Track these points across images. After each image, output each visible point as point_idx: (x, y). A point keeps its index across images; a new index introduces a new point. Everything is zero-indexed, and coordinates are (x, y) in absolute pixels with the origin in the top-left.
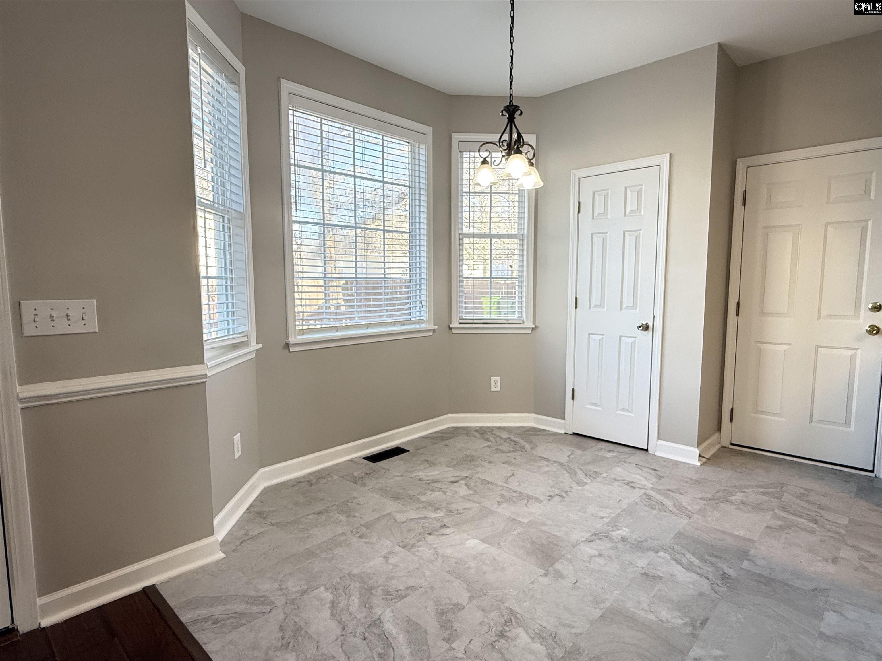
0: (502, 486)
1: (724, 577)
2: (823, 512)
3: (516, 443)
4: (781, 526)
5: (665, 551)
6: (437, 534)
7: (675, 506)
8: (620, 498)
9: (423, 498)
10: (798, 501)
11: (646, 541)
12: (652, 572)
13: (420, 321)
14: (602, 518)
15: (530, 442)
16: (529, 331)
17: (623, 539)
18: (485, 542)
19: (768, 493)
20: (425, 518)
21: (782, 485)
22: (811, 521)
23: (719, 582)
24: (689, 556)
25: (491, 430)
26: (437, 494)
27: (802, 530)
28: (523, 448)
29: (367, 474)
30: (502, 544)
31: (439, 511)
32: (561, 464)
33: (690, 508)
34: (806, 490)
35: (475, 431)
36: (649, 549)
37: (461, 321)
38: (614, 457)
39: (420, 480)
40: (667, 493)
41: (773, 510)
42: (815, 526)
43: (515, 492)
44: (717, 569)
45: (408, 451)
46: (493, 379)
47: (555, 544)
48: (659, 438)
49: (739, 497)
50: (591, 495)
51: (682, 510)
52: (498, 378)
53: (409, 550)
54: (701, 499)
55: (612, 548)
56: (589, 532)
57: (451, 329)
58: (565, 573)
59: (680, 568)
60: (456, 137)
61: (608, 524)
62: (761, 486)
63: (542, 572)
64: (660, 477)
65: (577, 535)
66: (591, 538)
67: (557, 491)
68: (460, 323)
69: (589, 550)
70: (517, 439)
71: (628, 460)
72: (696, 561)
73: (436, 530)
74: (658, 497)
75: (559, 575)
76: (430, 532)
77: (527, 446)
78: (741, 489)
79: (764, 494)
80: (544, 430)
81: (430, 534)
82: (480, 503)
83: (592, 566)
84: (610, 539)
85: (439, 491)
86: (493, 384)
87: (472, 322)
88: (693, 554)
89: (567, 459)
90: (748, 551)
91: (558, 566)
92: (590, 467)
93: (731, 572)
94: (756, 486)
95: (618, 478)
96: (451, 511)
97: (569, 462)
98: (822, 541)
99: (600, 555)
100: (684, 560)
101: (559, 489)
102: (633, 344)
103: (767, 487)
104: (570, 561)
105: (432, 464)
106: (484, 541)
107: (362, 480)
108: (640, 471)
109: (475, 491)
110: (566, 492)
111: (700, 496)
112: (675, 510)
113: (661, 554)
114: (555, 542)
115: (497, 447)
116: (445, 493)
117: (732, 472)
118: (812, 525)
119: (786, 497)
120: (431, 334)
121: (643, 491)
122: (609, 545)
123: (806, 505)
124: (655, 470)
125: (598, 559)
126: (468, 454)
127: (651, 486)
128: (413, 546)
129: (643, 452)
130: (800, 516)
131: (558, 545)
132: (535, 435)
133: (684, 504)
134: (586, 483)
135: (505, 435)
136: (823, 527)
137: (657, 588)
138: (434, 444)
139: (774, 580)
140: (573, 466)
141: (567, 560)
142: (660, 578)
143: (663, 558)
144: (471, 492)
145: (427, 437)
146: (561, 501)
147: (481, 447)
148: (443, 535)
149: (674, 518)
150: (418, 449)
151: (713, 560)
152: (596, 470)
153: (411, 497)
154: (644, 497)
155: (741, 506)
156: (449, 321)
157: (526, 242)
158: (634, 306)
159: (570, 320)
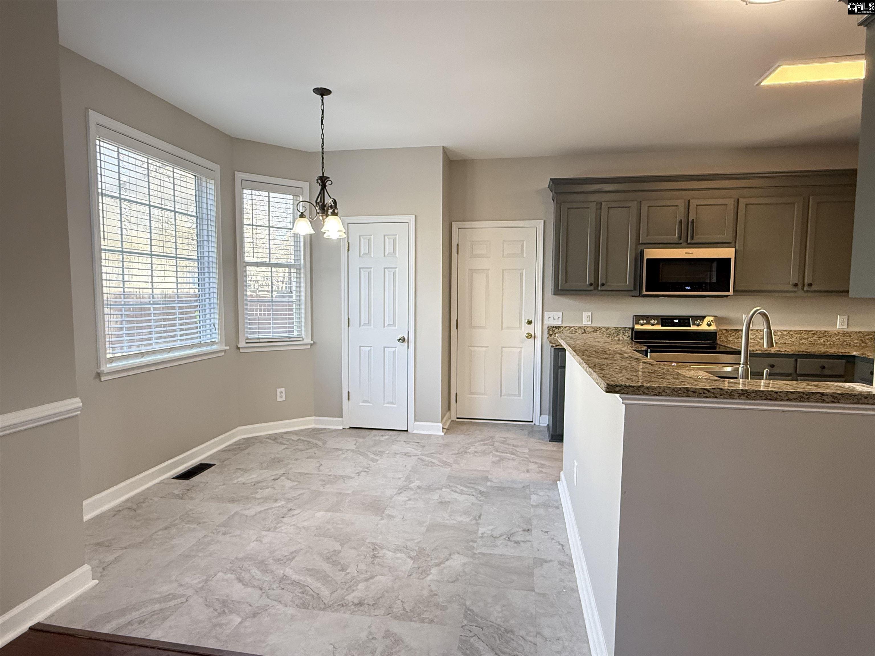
0: (318, 474)
1: (481, 492)
2: (516, 448)
3: (309, 442)
4: (498, 460)
5: (446, 487)
6: (289, 515)
7: (440, 462)
8: (405, 464)
9: (258, 496)
10: (502, 445)
11: (432, 485)
12: (443, 500)
13: (213, 343)
14: (399, 478)
15: (320, 440)
16: (309, 347)
17: (419, 487)
18: (330, 512)
19: (486, 444)
20: (271, 508)
21: (492, 438)
22: (512, 454)
23: (480, 495)
24: (459, 487)
25: (281, 435)
26: (267, 490)
27: (509, 459)
28: (317, 444)
29: (188, 490)
30: (342, 509)
31: (279, 501)
32: (353, 451)
33: (448, 461)
34: (505, 438)
35: (267, 438)
36: (436, 489)
37: (247, 341)
38: (388, 439)
39: (244, 484)
40: (430, 455)
41: (492, 452)
42: (514, 456)
43: (330, 475)
44: (476, 489)
45: (214, 465)
46: (279, 390)
47: (378, 501)
48: (415, 420)
49: (472, 449)
50: (385, 466)
51: (445, 464)
52: (283, 390)
53: (274, 531)
54: (452, 454)
55: (415, 494)
56: (396, 488)
57: (238, 348)
58: (394, 514)
59: (457, 494)
60: (239, 176)
61: (405, 481)
62: (481, 441)
63: (380, 518)
64: (424, 447)
65: (389, 492)
66: (399, 492)
67: (361, 469)
68: (247, 343)
69: (401, 498)
70: (307, 439)
71: (397, 440)
72: (464, 489)
73: (286, 514)
74: (427, 459)
75: (391, 517)
76: (282, 516)
77: (320, 443)
78: (472, 444)
79: (484, 445)
80: (325, 429)
81: (283, 517)
82: (308, 489)
83: (408, 506)
84: (411, 489)
85: (268, 488)
86: (278, 394)
87: (258, 341)
88: (461, 486)
89: (355, 446)
90: (488, 477)
91: (387, 512)
92: (374, 449)
93: (482, 489)
94: (479, 441)
95: (397, 452)
96: (288, 499)
97: (357, 448)
98: (519, 463)
99: (410, 500)
100: (457, 490)
101: (360, 467)
102: (394, 353)
103: (484, 440)
104: (392, 507)
105: (246, 471)
106: (328, 511)
107: (187, 496)
108: (409, 446)
109: (299, 482)
110: (367, 468)
111: (451, 453)
112: (441, 464)
113: (444, 490)
114: (378, 499)
115: (294, 448)
116: (274, 488)
117: (463, 436)
118: (513, 456)
119: (496, 444)
120: (223, 354)
121: (416, 458)
122: (412, 493)
123: (507, 446)
124: (418, 443)
125: (409, 502)
126: (273, 457)
127: (420, 453)
128: (275, 528)
129: (405, 432)
130: (506, 453)
131: (380, 501)
132: (320, 434)
133: (444, 459)
134: (378, 460)
135: (296, 438)
136: (518, 456)
137: (450, 507)
138: (235, 455)
139: (504, 488)
140: (362, 451)
141: (391, 507)
142: (449, 502)
143: (446, 491)
144: (295, 483)
145: (225, 451)
146: (368, 474)
147: (281, 449)
148: (294, 515)
149: (442, 469)
150: (223, 462)
151: (472, 485)
152: (379, 450)
153: (247, 498)
154: (419, 460)
155: (476, 454)
156: (238, 341)
157: (303, 271)
158: (394, 324)
159: (344, 336)
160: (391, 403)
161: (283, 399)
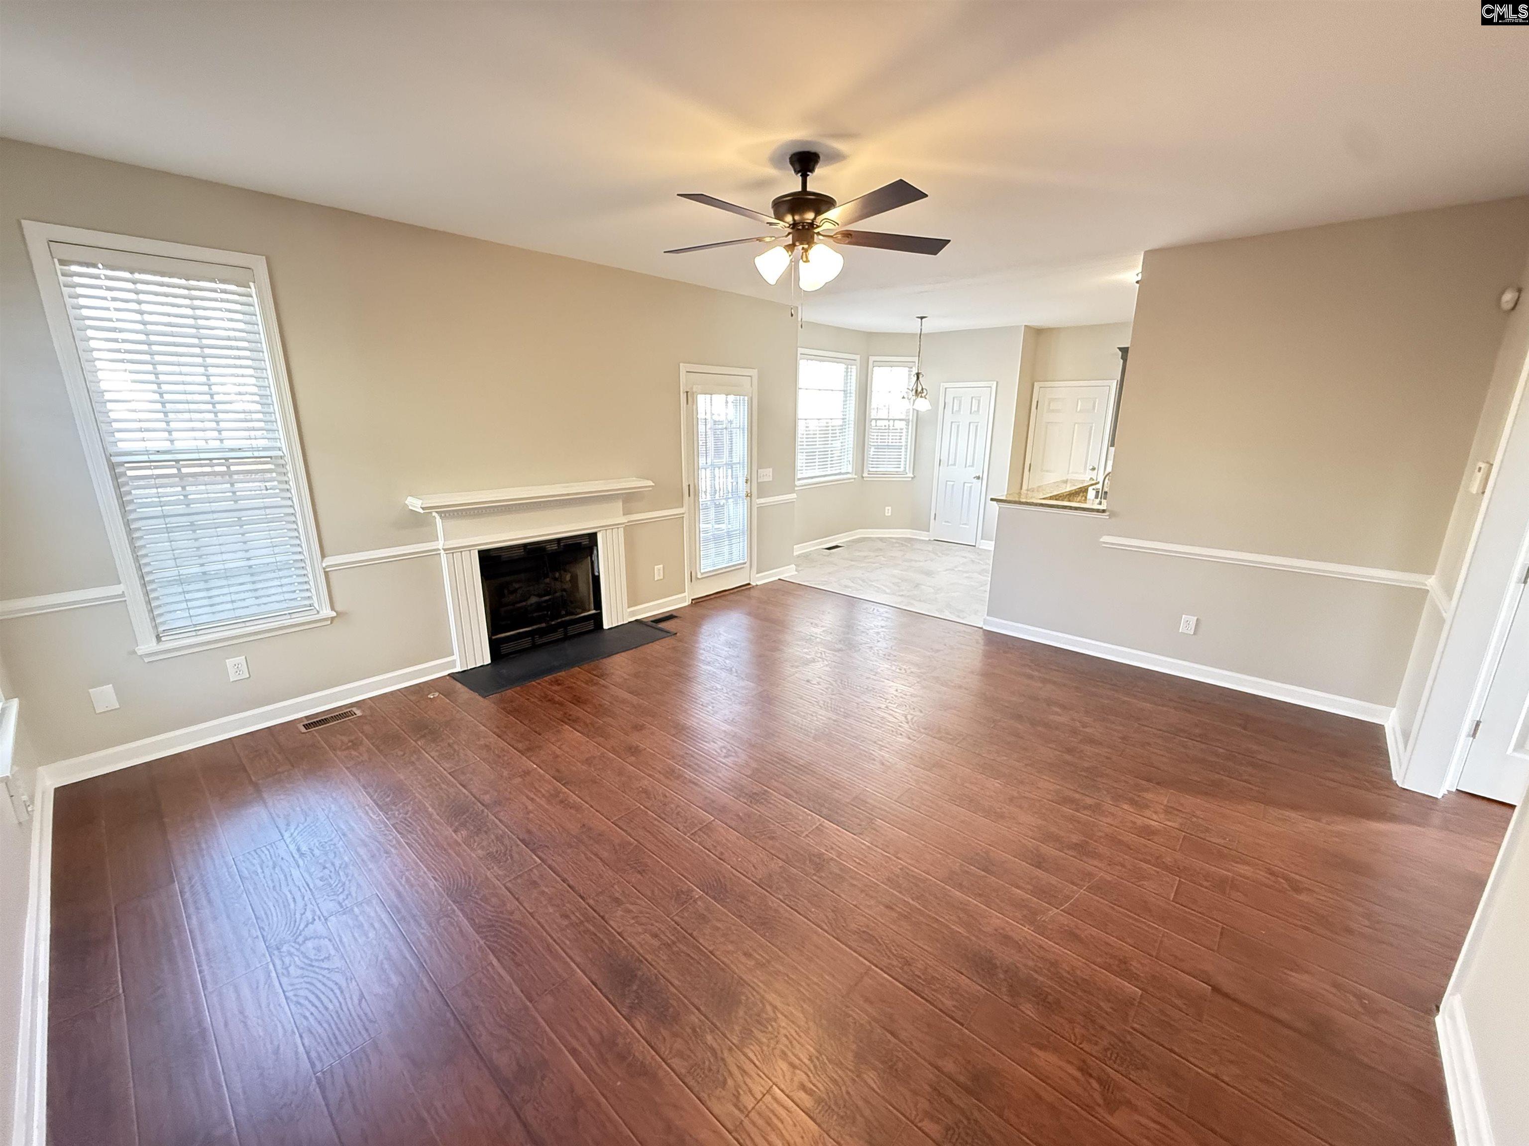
0: (902, 558)
3: (902, 544)
13: (848, 473)
16: (910, 480)
20: (871, 565)
25: (886, 538)
26: (871, 560)
29: (831, 554)
31: (876, 564)
32: (929, 551)
35: (876, 539)
38: (958, 548)
39: (859, 556)
43: (908, 559)
45: (843, 546)
46: (887, 508)
48: (982, 539)
50: (945, 560)
52: (890, 508)
57: (863, 477)
60: (872, 359)
64: (979, 558)
67: (929, 559)
68: (868, 474)
70: (902, 542)
71: (964, 549)
77: (909, 548)
80: (917, 538)
82: (893, 562)
86: (886, 511)
87: (875, 473)
89: (932, 549)
92: (944, 552)
95: (958, 555)
96: (881, 564)
102: (971, 487)
105: (860, 551)
108: (970, 553)
109: (889, 559)
110: (933, 559)
115: (892, 545)
116: (875, 559)
120: (853, 480)
124: (979, 554)
126: (877, 548)
129: (973, 546)
132: (911, 542)
134: (942, 557)
135: (894, 541)
138: (856, 544)
140: (935, 552)
145: (850, 540)
146: (932, 562)
147: (883, 545)
150: (849, 546)
152: (948, 553)
153: (859, 561)
156: (863, 472)
157: (910, 423)
158: (972, 466)
159: (936, 471)
160: (965, 524)
161: (890, 514)
